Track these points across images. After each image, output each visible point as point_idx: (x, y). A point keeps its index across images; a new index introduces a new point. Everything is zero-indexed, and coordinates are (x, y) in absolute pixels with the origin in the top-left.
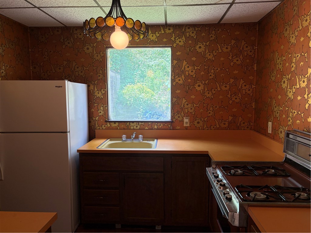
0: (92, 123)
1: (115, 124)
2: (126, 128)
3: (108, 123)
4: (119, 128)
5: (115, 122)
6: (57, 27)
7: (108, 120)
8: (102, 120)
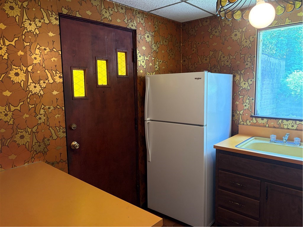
0: (236, 117)
1: (263, 120)
2: (276, 126)
3: (254, 118)
4: (267, 125)
5: (263, 118)
6: (206, 18)
7: (254, 115)
8: (247, 115)
